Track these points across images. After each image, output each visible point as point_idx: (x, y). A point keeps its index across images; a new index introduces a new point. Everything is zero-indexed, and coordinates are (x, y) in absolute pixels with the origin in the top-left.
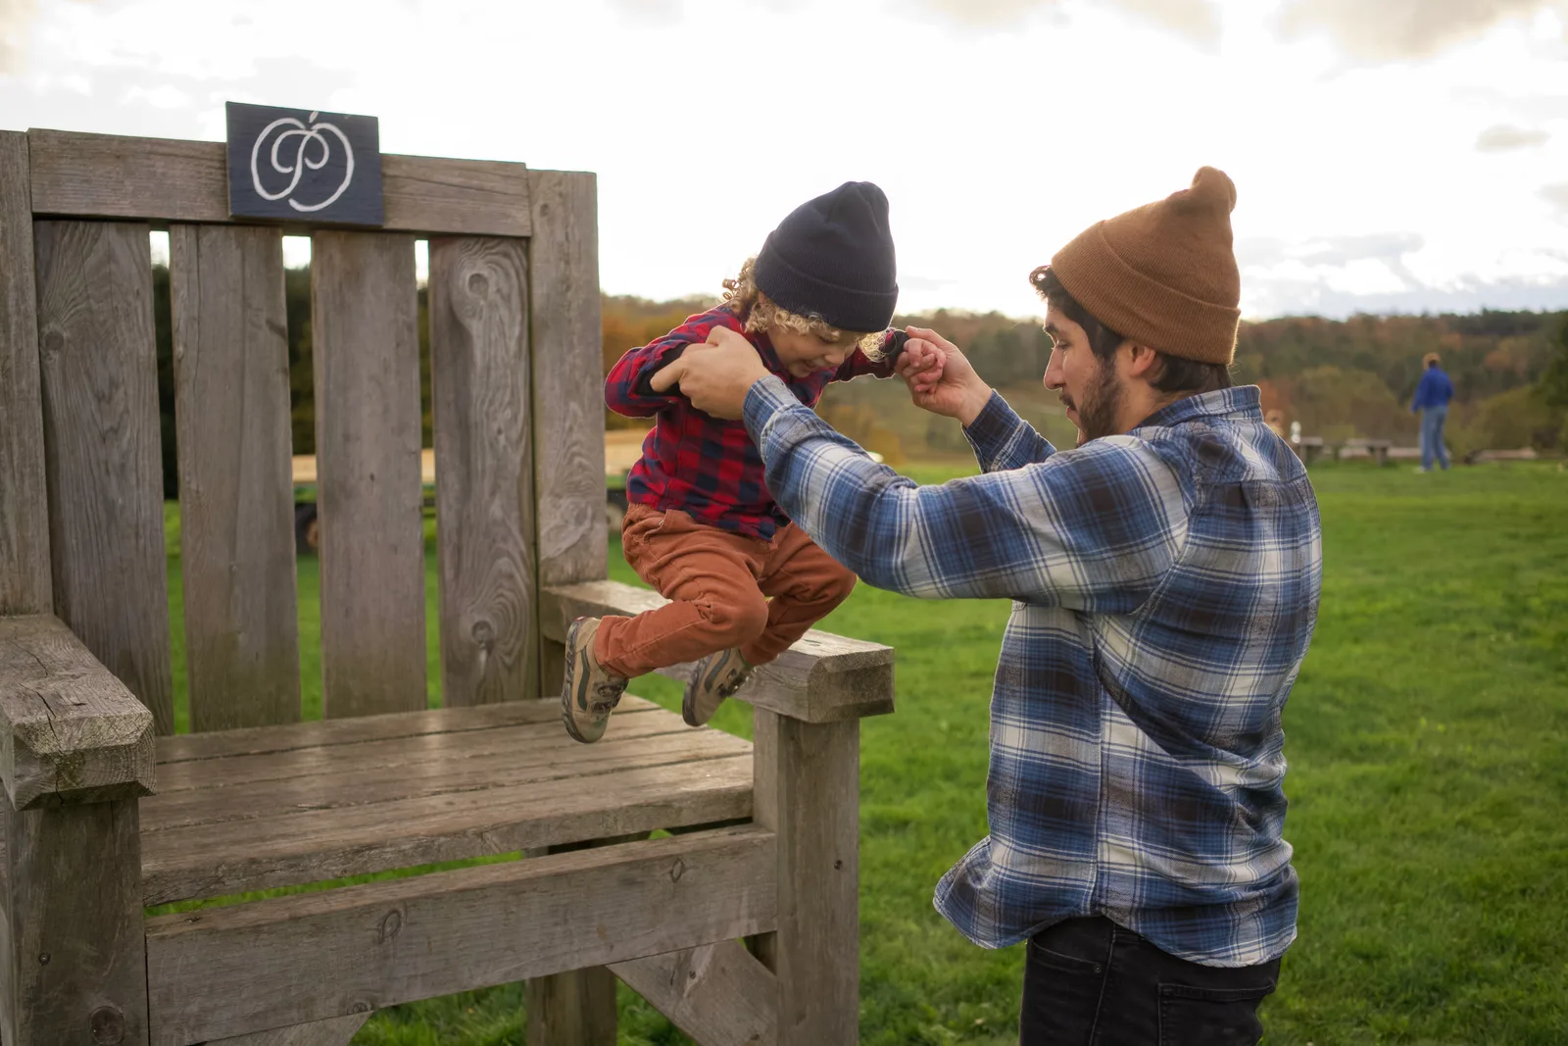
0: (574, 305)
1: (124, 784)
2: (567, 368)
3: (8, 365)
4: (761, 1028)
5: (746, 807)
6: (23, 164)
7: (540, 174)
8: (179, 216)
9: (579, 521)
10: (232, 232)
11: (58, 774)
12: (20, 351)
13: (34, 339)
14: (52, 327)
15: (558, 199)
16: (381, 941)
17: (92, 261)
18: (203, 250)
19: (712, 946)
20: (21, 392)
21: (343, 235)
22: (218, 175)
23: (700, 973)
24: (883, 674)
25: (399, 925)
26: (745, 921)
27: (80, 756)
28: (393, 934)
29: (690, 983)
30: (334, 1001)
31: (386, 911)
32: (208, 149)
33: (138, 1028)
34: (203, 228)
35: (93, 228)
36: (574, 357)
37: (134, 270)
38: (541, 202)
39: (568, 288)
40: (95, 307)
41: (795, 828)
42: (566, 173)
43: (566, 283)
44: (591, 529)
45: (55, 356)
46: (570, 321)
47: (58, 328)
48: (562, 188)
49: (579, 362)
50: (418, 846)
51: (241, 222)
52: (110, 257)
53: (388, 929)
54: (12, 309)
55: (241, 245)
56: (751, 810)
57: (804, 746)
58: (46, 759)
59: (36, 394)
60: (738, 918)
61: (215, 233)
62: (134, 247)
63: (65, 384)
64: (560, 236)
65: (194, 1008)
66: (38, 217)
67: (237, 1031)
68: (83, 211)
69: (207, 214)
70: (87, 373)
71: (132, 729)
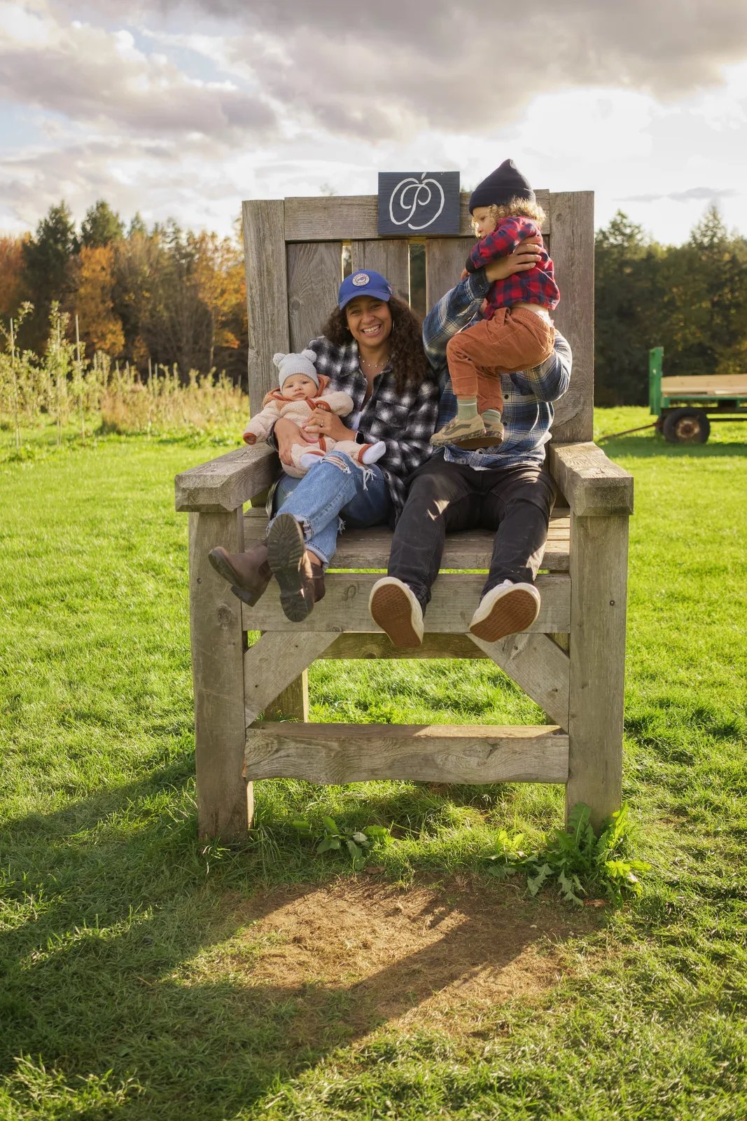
0: (576, 274)
1: (214, 505)
2: (571, 312)
3: (274, 318)
4: (559, 686)
5: (564, 565)
6: (280, 214)
7: (557, 195)
8: (354, 237)
9: (575, 405)
10: (381, 243)
11: (189, 497)
12: (279, 311)
13: (285, 304)
14: (294, 298)
15: (568, 210)
16: (346, 599)
17: (314, 263)
18: (367, 255)
19: (528, 635)
20: (279, 331)
21: (440, 241)
22: (374, 213)
23: (520, 647)
24: (623, 491)
25: (355, 593)
26: (549, 625)
27: (197, 490)
28: (352, 597)
29: (514, 653)
30: (324, 624)
31: (348, 585)
32: (369, 200)
33: (237, 618)
34: (367, 243)
35: (315, 245)
36: (575, 306)
37: (333, 268)
38: (557, 213)
39: (572, 265)
40: (314, 287)
41: (583, 578)
42: (573, 193)
43: (571, 261)
44: (583, 409)
45: (296, 312)
46: (573, 284)
47: (298, 299)
48: (571, 203)
49: (578, 309)
50: (376, 559)
51: (384, 238)
52: (322, 261)
53: (350, 594)
54: (275, 290)
55: (386, 251)
56: (568, 567)
57: (589, 531)
58: (184, 490)
59: (286, 332)
60: (545, 623)
61: (372, 244)
62: (333, 254)
63: (300, 327)
64: (568, 232)
65: (261, 614)
66: (288, 243)
67: (280, 628)
68: (308, 238)
69: (368, 235)
70: (311, 322)
71: (220, 481)
